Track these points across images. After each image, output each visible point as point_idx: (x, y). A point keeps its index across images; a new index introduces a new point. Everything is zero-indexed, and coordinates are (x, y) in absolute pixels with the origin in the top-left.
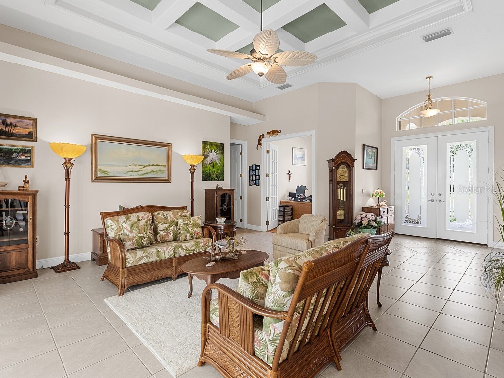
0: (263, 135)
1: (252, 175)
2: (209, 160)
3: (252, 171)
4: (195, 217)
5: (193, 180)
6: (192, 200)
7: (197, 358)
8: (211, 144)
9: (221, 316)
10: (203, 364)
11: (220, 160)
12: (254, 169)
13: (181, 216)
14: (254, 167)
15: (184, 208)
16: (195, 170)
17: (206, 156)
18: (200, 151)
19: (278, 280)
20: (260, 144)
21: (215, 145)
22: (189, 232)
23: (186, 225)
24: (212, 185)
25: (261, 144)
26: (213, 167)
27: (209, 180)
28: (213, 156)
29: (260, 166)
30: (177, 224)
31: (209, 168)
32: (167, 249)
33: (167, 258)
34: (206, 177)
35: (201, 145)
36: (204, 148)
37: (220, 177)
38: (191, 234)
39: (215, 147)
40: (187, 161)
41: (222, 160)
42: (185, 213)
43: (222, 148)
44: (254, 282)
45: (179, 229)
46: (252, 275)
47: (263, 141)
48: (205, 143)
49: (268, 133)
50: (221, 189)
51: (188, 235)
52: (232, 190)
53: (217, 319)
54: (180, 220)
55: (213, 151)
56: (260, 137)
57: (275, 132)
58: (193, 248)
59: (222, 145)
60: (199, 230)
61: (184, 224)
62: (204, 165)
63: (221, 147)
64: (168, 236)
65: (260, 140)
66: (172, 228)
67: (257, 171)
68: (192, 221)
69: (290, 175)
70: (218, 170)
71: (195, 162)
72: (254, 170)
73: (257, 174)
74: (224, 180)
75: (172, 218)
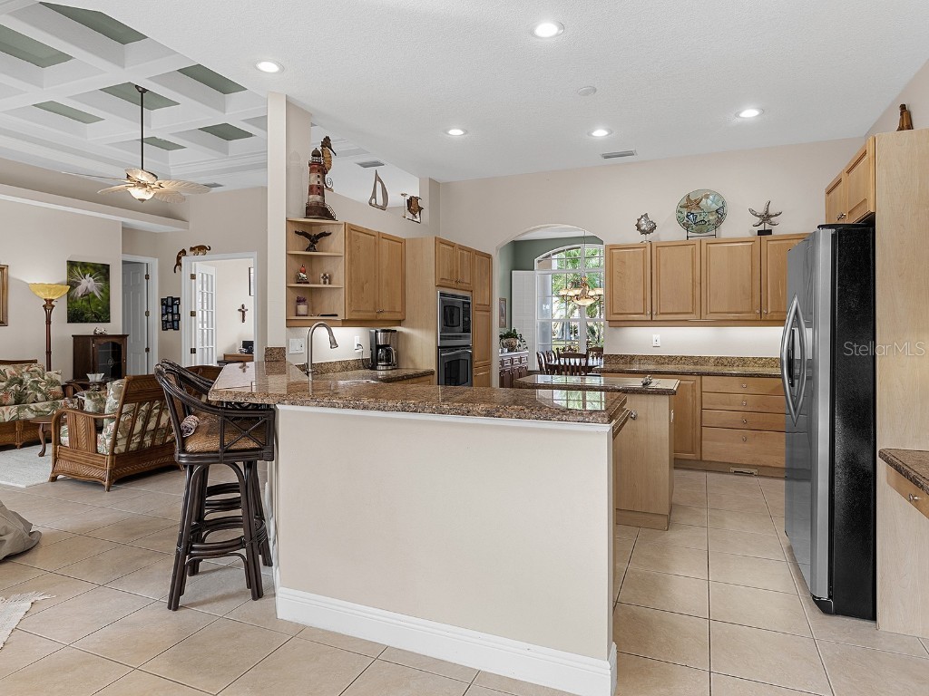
0: (184, 252)
1: (167, 313)
2: (80, 291)
3: (167, 306)
4: (52, 373)
5: (48, 322)
6: (49, 353)
7: (49, 474)
8: (84, 265)
9: (70, 436)
10: (54, 479)
11: (102, 291)
12: (170, 303)
13: (27, 371)
14: (170, 300)
15: (35, 362)
16: (53, 306)
17: (73, 285)
18: (64, 277)
19: (112, 392)
20: (179, 264)
21: (91, 267)
22: (40, 391)
23: (37, 382)
24: (87, 329)
25: (181, 265)
26: (89, 301)
27: (82, 322)
28: (88, 283)
29: (179, 299)
30: (21, 383)
31: (80, 304)
32: (7, 409)
33: (7, 420)
34: (74, 317)
35: (65, 268)
36: (70, 272)
37: (103, 316)
38: (44, 394)
39: (91, 270)
40: (38, 294)
41: (105, 290)
42: (34, 368)
43: (105, 271)
44: (97, 400)
45: (25, 389)
46: (95, 395)
47: (183, 259)
48: (72, 264)
49: (192, 249)
50: (102, 336)
51: (39, 395)
52: (124, 337)
53: (67, 439)
54: (26, 377)
55: (88, 276)
56: (180, 253)
57: (202, 249)
58: (48, 410)
59: (106, 267)
60: (57, 389)
61: (34, 381)
62: (71, 299)
63: (102, 271)
64: (7, 398)
65: (179, 258)
66: (13, 388)
67: (175, 307)
68: (46, 378)
69: (243, 312)
70: (98, 305)
71: (54, 295)
72: (170, 307)
73: (175, 311)
74: (109, 321)
75: (14, 375)
